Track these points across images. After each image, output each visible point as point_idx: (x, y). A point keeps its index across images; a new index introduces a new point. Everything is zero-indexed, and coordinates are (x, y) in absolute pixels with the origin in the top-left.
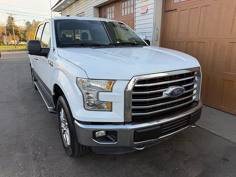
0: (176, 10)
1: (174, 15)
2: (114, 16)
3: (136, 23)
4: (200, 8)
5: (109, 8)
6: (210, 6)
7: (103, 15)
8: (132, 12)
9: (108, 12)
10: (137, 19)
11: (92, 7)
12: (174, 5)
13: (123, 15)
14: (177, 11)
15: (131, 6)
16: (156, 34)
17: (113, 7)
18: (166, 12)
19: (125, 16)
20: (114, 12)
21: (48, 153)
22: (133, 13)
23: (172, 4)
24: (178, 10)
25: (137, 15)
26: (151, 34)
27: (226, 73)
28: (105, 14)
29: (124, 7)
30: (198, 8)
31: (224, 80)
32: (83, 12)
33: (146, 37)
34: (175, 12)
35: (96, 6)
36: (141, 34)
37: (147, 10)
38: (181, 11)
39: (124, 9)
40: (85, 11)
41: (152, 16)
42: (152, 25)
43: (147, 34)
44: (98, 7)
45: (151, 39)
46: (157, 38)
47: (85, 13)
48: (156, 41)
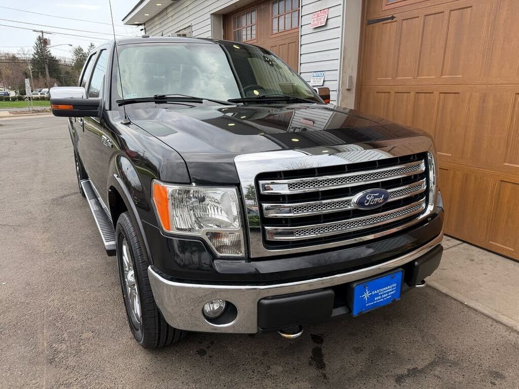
0: (393, 18)
1: (390, 29)
2: (257, 33)
3: (303, 49)
4: (447, 13)
5: (244, 17)
6: (470, 8)
7: (233, 31)
8: (295, 25)
9: (244, 25)
10: (304, 40)
11: (209, 16)
12: (390, 7)
13: (275, 32)
14: (394, 20)
15: (293, 11)
17: (254, 14)
18: (370, 22)
19: (279, 35)
20: (257, 24)
22: (297, 26)
23: (384, 4)
24: (398, 17)
25: (305, 30)
26: (336, 75)
27: (507, 164)
28: (237, 30)
29: (279, 14)
30: (443, 12)
31: (501, 181)
32: (190, 26)
33: (324, 81)
34: (391, 22)
35: (221, 12)
36: (315, 74)
37: (327, 19)
38: (403, 20)
39: (277, 19)
40: (193, 23)
41: (338, 33)
42: (337, 54)
43: (326, 73)
44: (223, 15)
45: (335, 85)
46: (350, 84)
47: (194, 28)
48: (348, 89)
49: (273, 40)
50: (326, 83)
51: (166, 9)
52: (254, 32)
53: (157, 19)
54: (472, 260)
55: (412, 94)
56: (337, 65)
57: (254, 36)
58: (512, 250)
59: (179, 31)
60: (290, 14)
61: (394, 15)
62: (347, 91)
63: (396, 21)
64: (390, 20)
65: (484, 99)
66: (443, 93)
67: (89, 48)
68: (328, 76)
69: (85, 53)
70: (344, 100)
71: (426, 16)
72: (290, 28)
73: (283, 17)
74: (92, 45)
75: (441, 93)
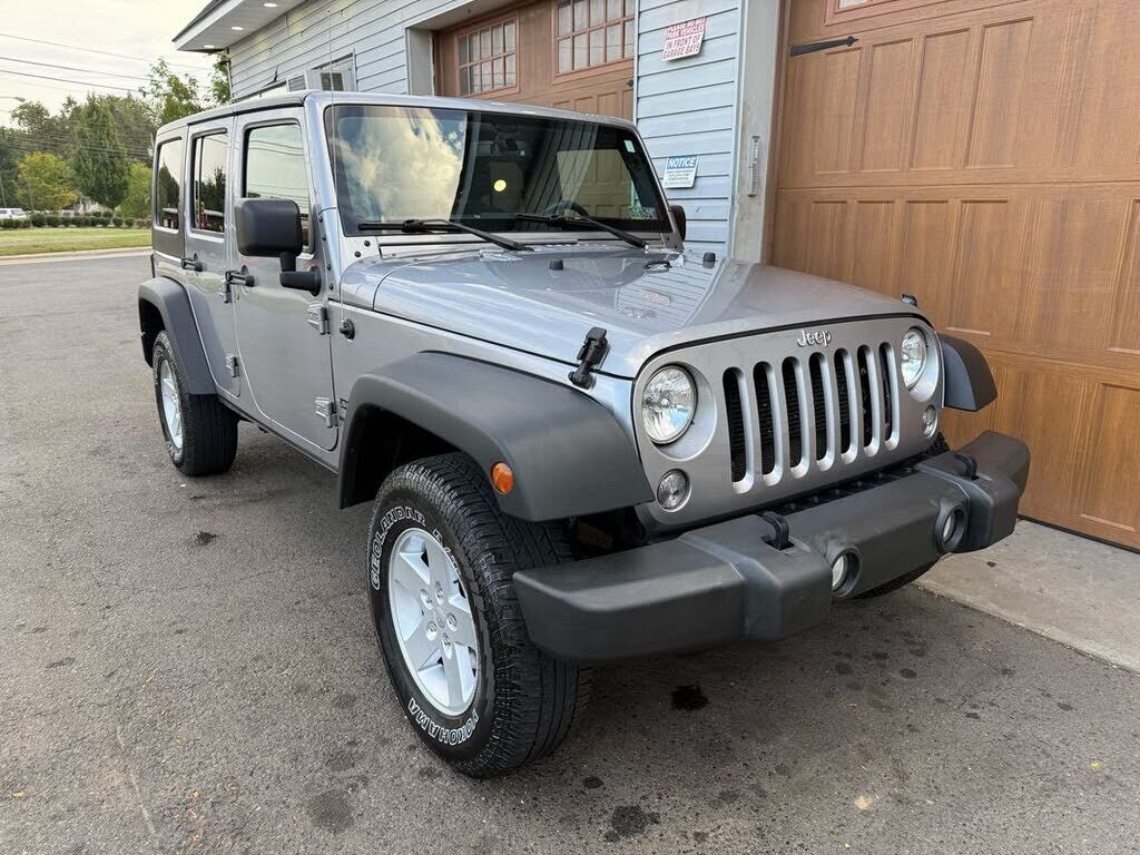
0: (851, 41)
1: (843, 65)
2: (519, 73)
3: (643, 109)
4: (976, 31)
5: (486, 37)
6: (1029, 23)
7: (458, 67)
8: (614, 54)
9: (487, 54)
10: (644, 87)
11: (400, 31)
12: (843, 18)
13: (565, 66)
14: (855, 45)
15: (607, 25)
16: (748, 163)
17: (511, 30)
18: (796, 51)
19: (576, 76)
20: (518, 52)
22: (619, 58)
23: (830, 11)
24: (863, 40)
25: (645, 66)
26: (726, 164)
27: (1117, 349)
28: (469, 64)
29: (573, 30)
30: (967, 30)
31: (1105, 385)
32: (351, 55)
33: (696, 177)
34: (846, 51)
35: (423, 27)
36: (672, 163)
37: (703, 41)
38: (875, 46)
39: (569, 42)
40: (358, 49)
41: (729, 71)
42: (728, 118)
43: (700, 160)
44: (433, 31)
45: (723, 186)
46: (754, 183)
47: (360, 61)
48: (751, 196)
49: (559, 88)
50: (700, 182)
51: (286, 15)
52: (511, 70)
53: (260, 38)
55: (899, 205)
56: (728, 141)
57: (511, 78)
58: (1132, 529)
59: (321, 67)
60: (603, 30)
61: (855, 36)
62: (748, 198)
63: (859, 49)
64: (846, 47)
65: (1064, 210)
66: (971, 202)
67: (63, 108)
68: (706, 166)
69: (53, 120)
70: (742, 219)
71: (927, 37)
72: (602, 62)
73: (584, 37)
74: (70, 102)
75: (966, 202)
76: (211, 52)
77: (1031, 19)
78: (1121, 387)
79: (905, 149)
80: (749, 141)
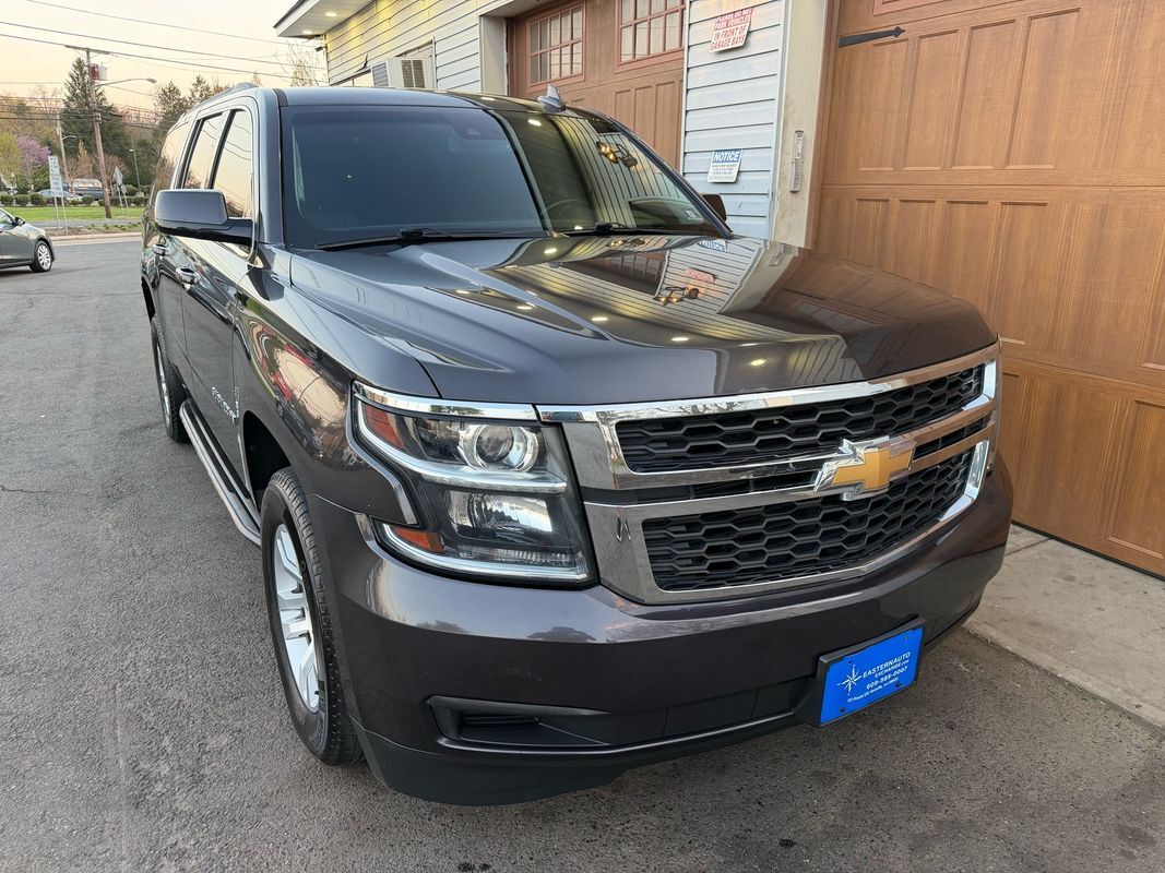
0: (898, 32)
1: (891, 57)
2: (585, 58)
3: (691, 101)
4: (1022, 23)
5: (556, 24)
6: (1075, 14)
7: (529, 54)
8: (673, 44)
9: (555, 42)
10: (694, 79)
11: (474, 19)
12: (890, 8)
13: (625, 59)
14: (902, 36)
15: (667, 13)
16: (790, 159)
17: (579, 17)
18: (846, 42)
19: (637, 65)
20: (584, 40)
21: (207, 771)
22: (677, 46)
23: (878, 2)
24: (910, 31)
25: (695, 57)
26: (766, 159)
27: (1151, 365)
28: (539, 52)
29: (635, 18)
30: (1013, 21)
31: (1138, 402)
32: (431, 42)
33: (739, 172)
34: (894, 42)
35: (495, 14)
36: (718, 156)
37: (749, 33)
38: (922, 37)
39: (631, 29)
40: (437, 36)
41: (773, 63)
42: (770, 112)
43: (745, 155)
44: (506, 18)
45: (764, 182)
46: (796, 179)
47: (439, 48)
48: (793, 192)
49: (621, 77)
50: (743, 177)
51: (376, 1)
52: (578, 58)
53: (352, 25)
54: (1071, 579)
55: (940, 204)
56: (769, 136)
57: (578, 69)
59: (405, 53)
60: (662, 19)
61: (901, 27)
62: (790, 194)
63: (906, 40)
64: (892, 38)
65: (1103, 216)
66: (1010, 204)
67: (192, 88)
68: (749, 161)
69: (184, 99)
70: (783, 216)
71: (973, 28)
72: (660, 51)
73: (646, 24)
74: (199, 81)
75: (1006, 204)
76: (310, 37)
77: (1078, 10)
78: (1153, 406)
79: (947, 147)
80: (791, 135)
